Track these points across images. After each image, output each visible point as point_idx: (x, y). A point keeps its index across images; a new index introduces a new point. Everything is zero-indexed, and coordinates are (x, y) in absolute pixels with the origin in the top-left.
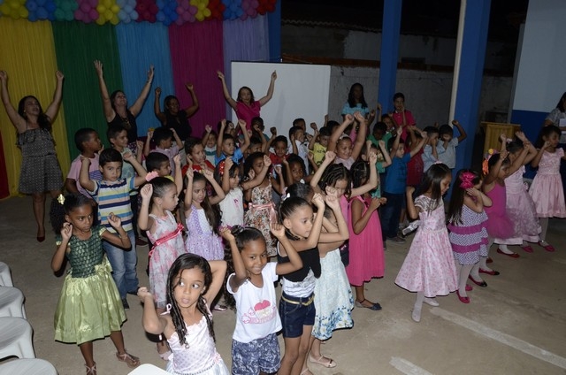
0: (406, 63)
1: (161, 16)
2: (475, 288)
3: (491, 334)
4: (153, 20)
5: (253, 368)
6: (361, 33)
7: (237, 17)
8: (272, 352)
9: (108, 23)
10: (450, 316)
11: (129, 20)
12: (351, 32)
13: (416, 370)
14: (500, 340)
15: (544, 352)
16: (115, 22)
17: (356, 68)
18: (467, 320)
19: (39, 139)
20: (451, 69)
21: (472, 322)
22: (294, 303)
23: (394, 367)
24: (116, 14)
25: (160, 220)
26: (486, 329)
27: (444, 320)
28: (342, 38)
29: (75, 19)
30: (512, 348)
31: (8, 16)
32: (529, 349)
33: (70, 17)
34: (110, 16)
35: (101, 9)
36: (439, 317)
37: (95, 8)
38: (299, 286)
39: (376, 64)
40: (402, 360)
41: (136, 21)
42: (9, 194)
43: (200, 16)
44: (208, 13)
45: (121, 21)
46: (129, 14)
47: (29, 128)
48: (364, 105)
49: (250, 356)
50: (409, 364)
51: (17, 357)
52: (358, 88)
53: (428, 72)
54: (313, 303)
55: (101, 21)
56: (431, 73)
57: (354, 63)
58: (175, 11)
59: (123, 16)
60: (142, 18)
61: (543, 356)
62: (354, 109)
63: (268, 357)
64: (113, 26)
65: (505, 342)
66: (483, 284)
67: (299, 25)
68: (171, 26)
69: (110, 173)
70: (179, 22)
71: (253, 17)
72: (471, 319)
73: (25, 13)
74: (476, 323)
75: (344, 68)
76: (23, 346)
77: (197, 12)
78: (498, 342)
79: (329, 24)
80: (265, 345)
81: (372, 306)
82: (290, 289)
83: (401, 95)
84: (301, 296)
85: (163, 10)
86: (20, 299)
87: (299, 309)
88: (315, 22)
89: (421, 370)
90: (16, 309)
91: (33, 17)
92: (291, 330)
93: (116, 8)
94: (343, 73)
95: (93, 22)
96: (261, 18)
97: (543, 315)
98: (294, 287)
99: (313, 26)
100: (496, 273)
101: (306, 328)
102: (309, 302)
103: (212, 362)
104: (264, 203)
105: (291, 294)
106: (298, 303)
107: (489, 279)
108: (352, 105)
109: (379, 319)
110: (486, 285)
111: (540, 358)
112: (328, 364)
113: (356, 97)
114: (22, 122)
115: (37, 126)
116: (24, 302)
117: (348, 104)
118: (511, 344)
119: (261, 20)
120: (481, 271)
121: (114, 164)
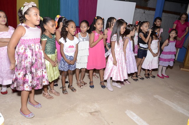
10: (163, 100)
13: (136, 117)
14: (185, 114)
18: (171, 103)
21: (173, 104)
23: (126, 114)
26: (180, 108)
27: (159, 100)
36: (157, 99)
40: (132, 112)
50: (134, 114)
72: (173, 102)
74: (175, 105)
89: (139, 118)
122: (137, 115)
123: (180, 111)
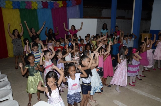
0: (120, 18)
1: (49, 7)
2: (138, 80)
3: (142, 93)
4: (47, 8)
5: (72, 101)
6: (107, 9)
7: (70, 6)
8: (78, 97)
9: (34, 9)
10: (131, 88)
11: (40, 8)
12: (104, 9)
15: (158, 98)
16: (36, 9)
17: (105, 19)
18: (136, 90)
19: (18, 41)
20: (131, 19)
22: (86, 85)
23: (114, 103)
24: (37, 6)
25: (46, 62)
26: (141, 92)
28: (101, 11)
29: (25, 8)
30: (149, 97)
31: (7, 8)
32: (154, 97)
33: (24, 8)
34: (35, 7)
35: (32, 5)
36: (128, 89)
37: (31, 5)
38: (87, 80)
39: (110, 18)
40: (116, 101)
41: (42, 8)
42: (8, 57)
43: (60, 6)
44: (62, 5)
45: (38, 8)
46: (40, 6)
47: (15, 38)
48: (107, 30)
49: (72, 98)
50: (118, 102)
51: (8, 100)
52: (105, 25)
53: (126, 20)
54: (91, 85)
55: (33, 9)
56: (127, 20)
57: (104, 18)
58: (53, 5)
59: (39, 7)
60: (44, 7)
61: (158, 99)
62: (104, 31)
63: (77, 98)
64: (36, 10)
65: (147, 96)
66: (141, 79)
67: (88, 8)
68: (52, 9)
69: (35, 50)
70: (54, 8)
71: (75, 6)
73: (12, 7)
74: (138, 90)
75: (102, 20)
76: (10, 97)
77: (59, 5)
78: (144, 95)
79: (97, 7)
80: (76, 95)
81: (108, 86)
82: (84, 81)
83: (117, 26)
84: (88, 83)
85: (50, 5)
86: (10, 84)
87: (87, 86)
88: (93, 7)
89: (122, 103)
90: (8, 87)
91: (14, 8)
92: (85, 92)
93: (37, 5)
94: (101, 21)
95: (31, 9)
96: (77, 6)
97: (158, 88)
98: (85, 80)
99: (92, 8)
100: (145, 76)
101: (89, 91)
102: (90, 84)
103: (59, 101)
104: (77, 57)
105: (85, 82)
106: (87, 85)
107: (142, 78)
108: (104, 29)
109: (110, 89)
110: (142, 80)
111: (157, 100)
112: (95, 102)
113: (104, 27)
114: (13, 36)
115: (17, 37)
116: (11, 85)
117: (102, 29)
118: (148, 96)
119: (78, 7)
120: (140, 76)
121: (36, 47)
122: (120, 102)
123: (142, 94)
